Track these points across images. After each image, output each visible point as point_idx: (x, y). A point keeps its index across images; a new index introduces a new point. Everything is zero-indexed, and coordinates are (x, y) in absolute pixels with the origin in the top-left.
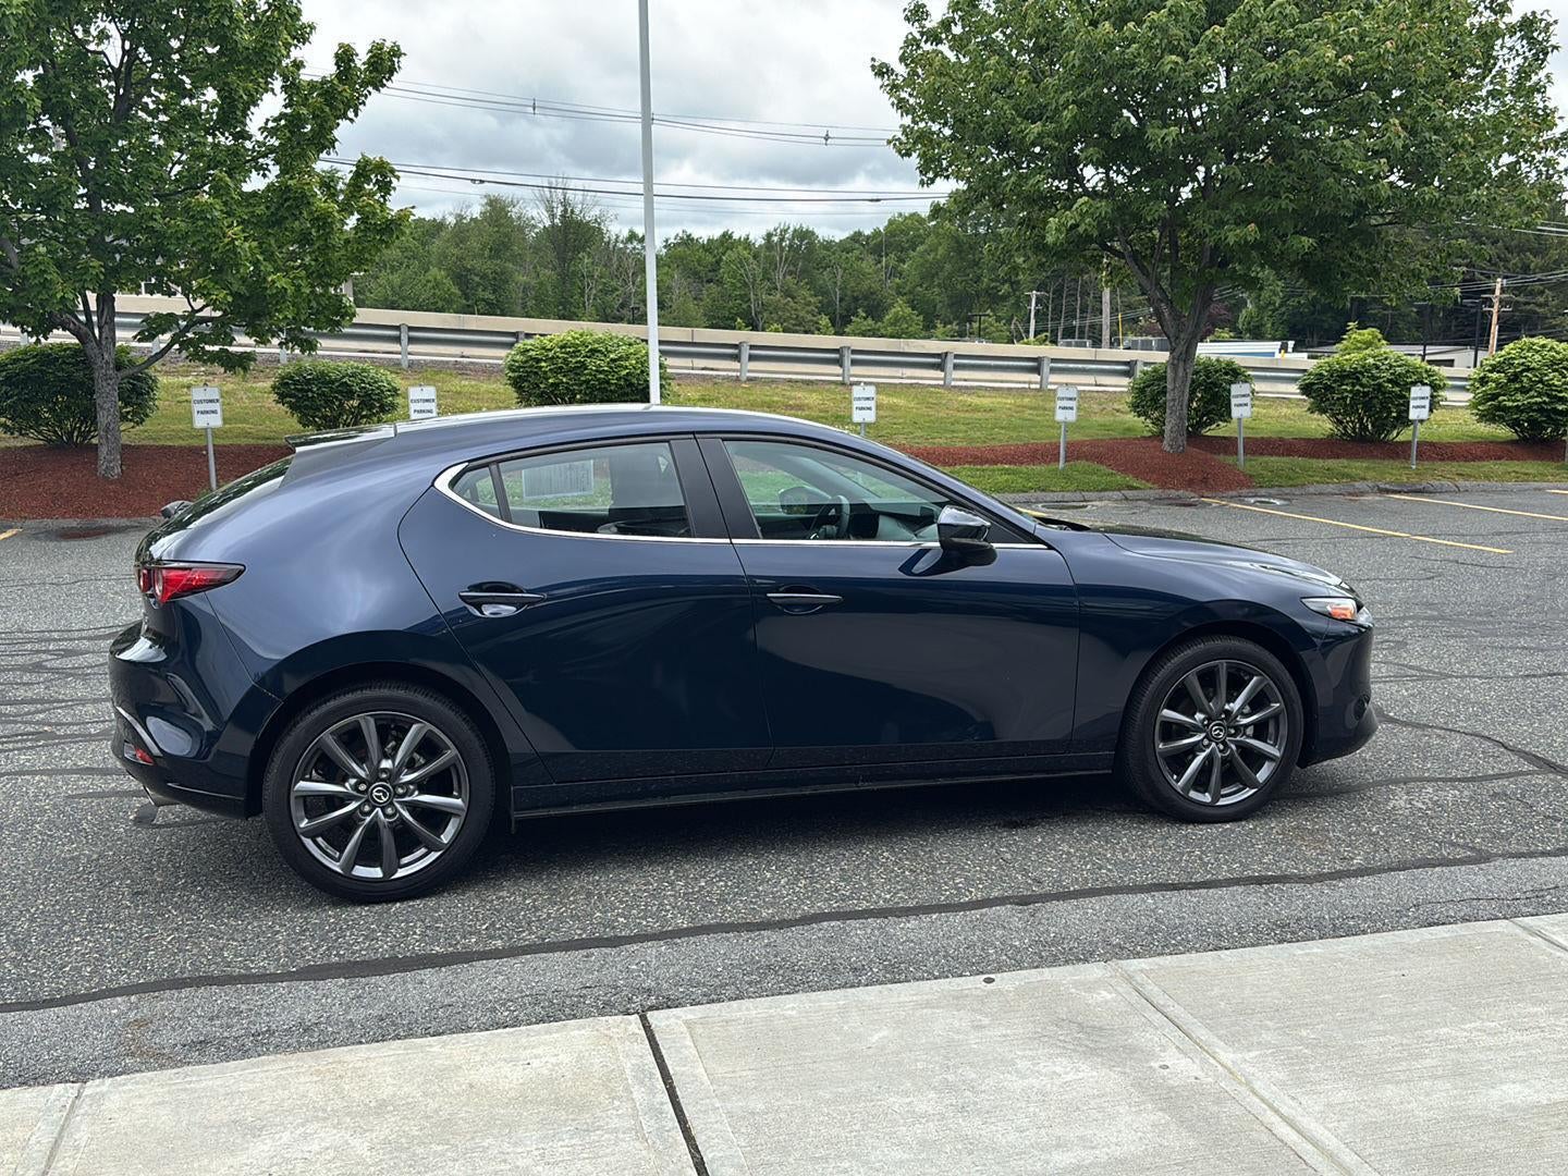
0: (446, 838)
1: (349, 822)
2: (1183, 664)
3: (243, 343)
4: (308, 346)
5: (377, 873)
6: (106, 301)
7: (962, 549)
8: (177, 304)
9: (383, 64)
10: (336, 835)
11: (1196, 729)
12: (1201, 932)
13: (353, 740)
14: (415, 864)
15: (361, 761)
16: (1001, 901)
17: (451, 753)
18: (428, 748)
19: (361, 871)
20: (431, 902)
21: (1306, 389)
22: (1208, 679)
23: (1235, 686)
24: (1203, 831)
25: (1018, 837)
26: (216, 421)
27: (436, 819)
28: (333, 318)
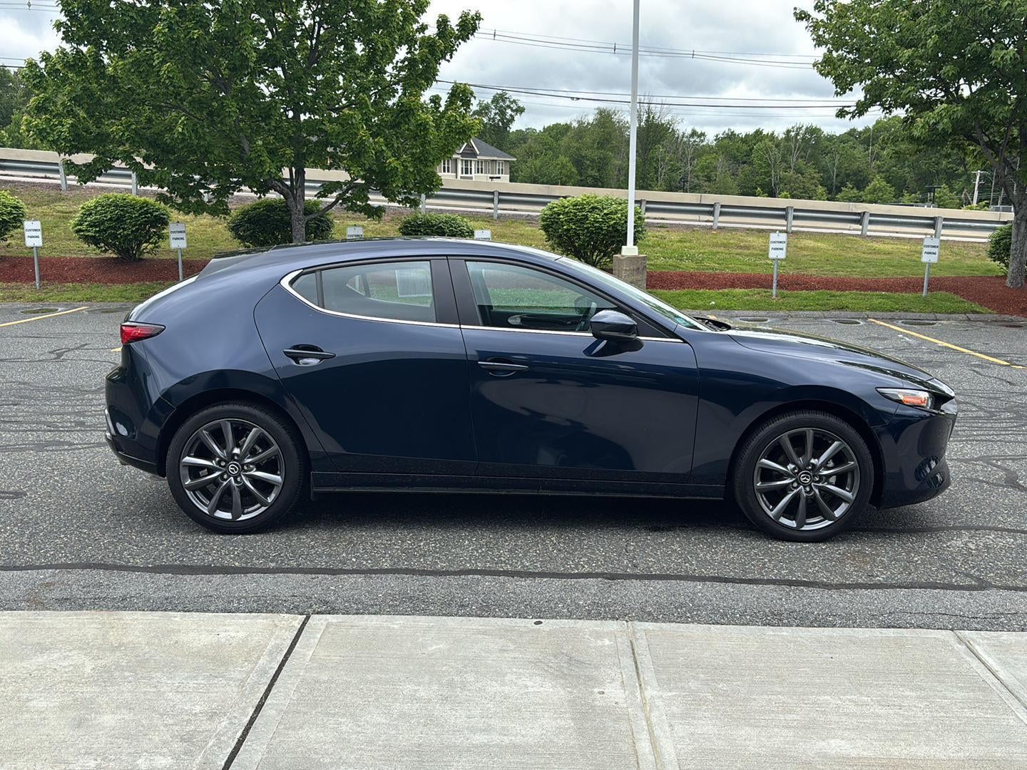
0: (270, 499)
1: (214, 484)
2: (781, 429)
5: (229, 516)
6: (301, 173)
7: (619, 339)
8: (341, 176)
9: (469, 26)
10: (205, 490)
11: (788, 475)
12: (715, 611)
13: (218, 434)
14: (252, 513)
15: (223, 448)
16: (597, 575)
17: (275, 447)
18: (262, 442)
19: (221, 514)
22: (798, 441)
23: (820, 447)
27: (266, 487)
28: (430, 185)
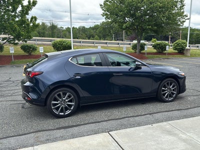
0: (72, 108)
1: (59, 107)
2: (165, 82)
3: (17, 41)
4: (26, 42)
5: (63, 114)
7: (138, 67)
10: (57, 109)
11: (166, 90)
13: (59, 95)
14: (68, 112)
15: (60, 98)
17: (73, 97)
18: (69, 97)
19: (60, 114)
20: (70, 117)
21: (153, 46)
22: (168, 84)
23: (171, 85)
24: (167, 103)
25: (144, 105)
26: (13, 52)
27: (70, 106)
28: (29, 38)
